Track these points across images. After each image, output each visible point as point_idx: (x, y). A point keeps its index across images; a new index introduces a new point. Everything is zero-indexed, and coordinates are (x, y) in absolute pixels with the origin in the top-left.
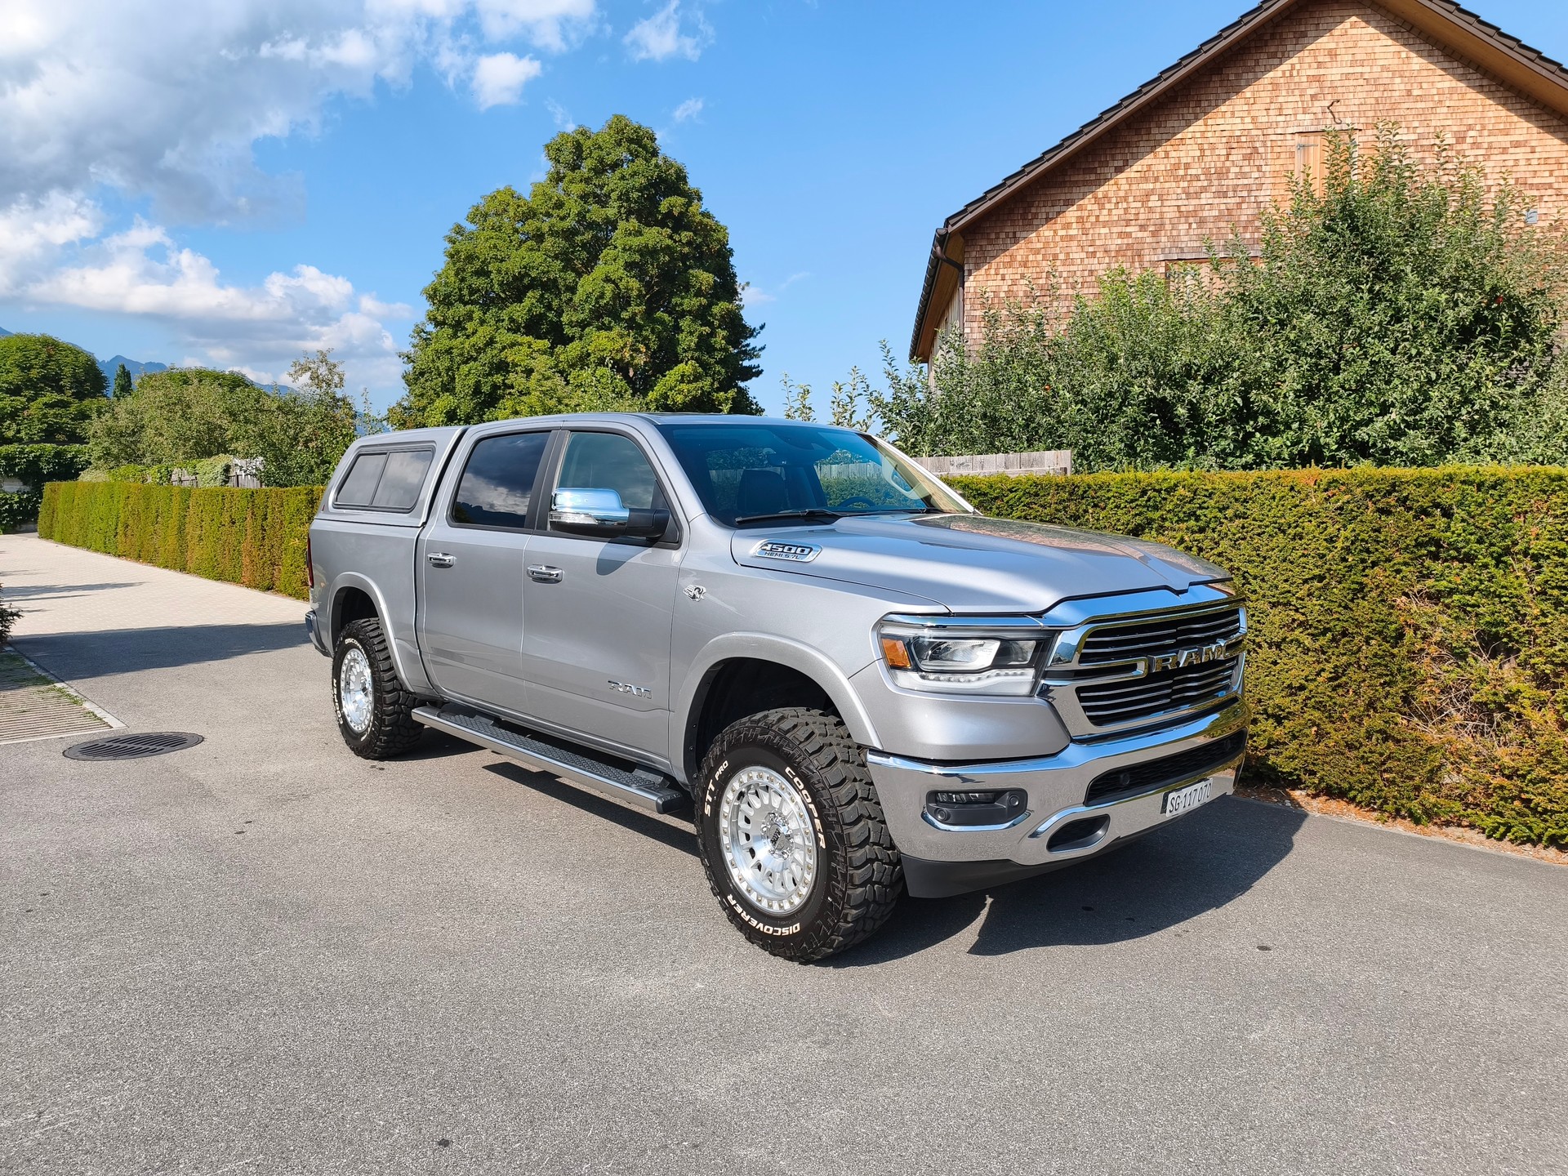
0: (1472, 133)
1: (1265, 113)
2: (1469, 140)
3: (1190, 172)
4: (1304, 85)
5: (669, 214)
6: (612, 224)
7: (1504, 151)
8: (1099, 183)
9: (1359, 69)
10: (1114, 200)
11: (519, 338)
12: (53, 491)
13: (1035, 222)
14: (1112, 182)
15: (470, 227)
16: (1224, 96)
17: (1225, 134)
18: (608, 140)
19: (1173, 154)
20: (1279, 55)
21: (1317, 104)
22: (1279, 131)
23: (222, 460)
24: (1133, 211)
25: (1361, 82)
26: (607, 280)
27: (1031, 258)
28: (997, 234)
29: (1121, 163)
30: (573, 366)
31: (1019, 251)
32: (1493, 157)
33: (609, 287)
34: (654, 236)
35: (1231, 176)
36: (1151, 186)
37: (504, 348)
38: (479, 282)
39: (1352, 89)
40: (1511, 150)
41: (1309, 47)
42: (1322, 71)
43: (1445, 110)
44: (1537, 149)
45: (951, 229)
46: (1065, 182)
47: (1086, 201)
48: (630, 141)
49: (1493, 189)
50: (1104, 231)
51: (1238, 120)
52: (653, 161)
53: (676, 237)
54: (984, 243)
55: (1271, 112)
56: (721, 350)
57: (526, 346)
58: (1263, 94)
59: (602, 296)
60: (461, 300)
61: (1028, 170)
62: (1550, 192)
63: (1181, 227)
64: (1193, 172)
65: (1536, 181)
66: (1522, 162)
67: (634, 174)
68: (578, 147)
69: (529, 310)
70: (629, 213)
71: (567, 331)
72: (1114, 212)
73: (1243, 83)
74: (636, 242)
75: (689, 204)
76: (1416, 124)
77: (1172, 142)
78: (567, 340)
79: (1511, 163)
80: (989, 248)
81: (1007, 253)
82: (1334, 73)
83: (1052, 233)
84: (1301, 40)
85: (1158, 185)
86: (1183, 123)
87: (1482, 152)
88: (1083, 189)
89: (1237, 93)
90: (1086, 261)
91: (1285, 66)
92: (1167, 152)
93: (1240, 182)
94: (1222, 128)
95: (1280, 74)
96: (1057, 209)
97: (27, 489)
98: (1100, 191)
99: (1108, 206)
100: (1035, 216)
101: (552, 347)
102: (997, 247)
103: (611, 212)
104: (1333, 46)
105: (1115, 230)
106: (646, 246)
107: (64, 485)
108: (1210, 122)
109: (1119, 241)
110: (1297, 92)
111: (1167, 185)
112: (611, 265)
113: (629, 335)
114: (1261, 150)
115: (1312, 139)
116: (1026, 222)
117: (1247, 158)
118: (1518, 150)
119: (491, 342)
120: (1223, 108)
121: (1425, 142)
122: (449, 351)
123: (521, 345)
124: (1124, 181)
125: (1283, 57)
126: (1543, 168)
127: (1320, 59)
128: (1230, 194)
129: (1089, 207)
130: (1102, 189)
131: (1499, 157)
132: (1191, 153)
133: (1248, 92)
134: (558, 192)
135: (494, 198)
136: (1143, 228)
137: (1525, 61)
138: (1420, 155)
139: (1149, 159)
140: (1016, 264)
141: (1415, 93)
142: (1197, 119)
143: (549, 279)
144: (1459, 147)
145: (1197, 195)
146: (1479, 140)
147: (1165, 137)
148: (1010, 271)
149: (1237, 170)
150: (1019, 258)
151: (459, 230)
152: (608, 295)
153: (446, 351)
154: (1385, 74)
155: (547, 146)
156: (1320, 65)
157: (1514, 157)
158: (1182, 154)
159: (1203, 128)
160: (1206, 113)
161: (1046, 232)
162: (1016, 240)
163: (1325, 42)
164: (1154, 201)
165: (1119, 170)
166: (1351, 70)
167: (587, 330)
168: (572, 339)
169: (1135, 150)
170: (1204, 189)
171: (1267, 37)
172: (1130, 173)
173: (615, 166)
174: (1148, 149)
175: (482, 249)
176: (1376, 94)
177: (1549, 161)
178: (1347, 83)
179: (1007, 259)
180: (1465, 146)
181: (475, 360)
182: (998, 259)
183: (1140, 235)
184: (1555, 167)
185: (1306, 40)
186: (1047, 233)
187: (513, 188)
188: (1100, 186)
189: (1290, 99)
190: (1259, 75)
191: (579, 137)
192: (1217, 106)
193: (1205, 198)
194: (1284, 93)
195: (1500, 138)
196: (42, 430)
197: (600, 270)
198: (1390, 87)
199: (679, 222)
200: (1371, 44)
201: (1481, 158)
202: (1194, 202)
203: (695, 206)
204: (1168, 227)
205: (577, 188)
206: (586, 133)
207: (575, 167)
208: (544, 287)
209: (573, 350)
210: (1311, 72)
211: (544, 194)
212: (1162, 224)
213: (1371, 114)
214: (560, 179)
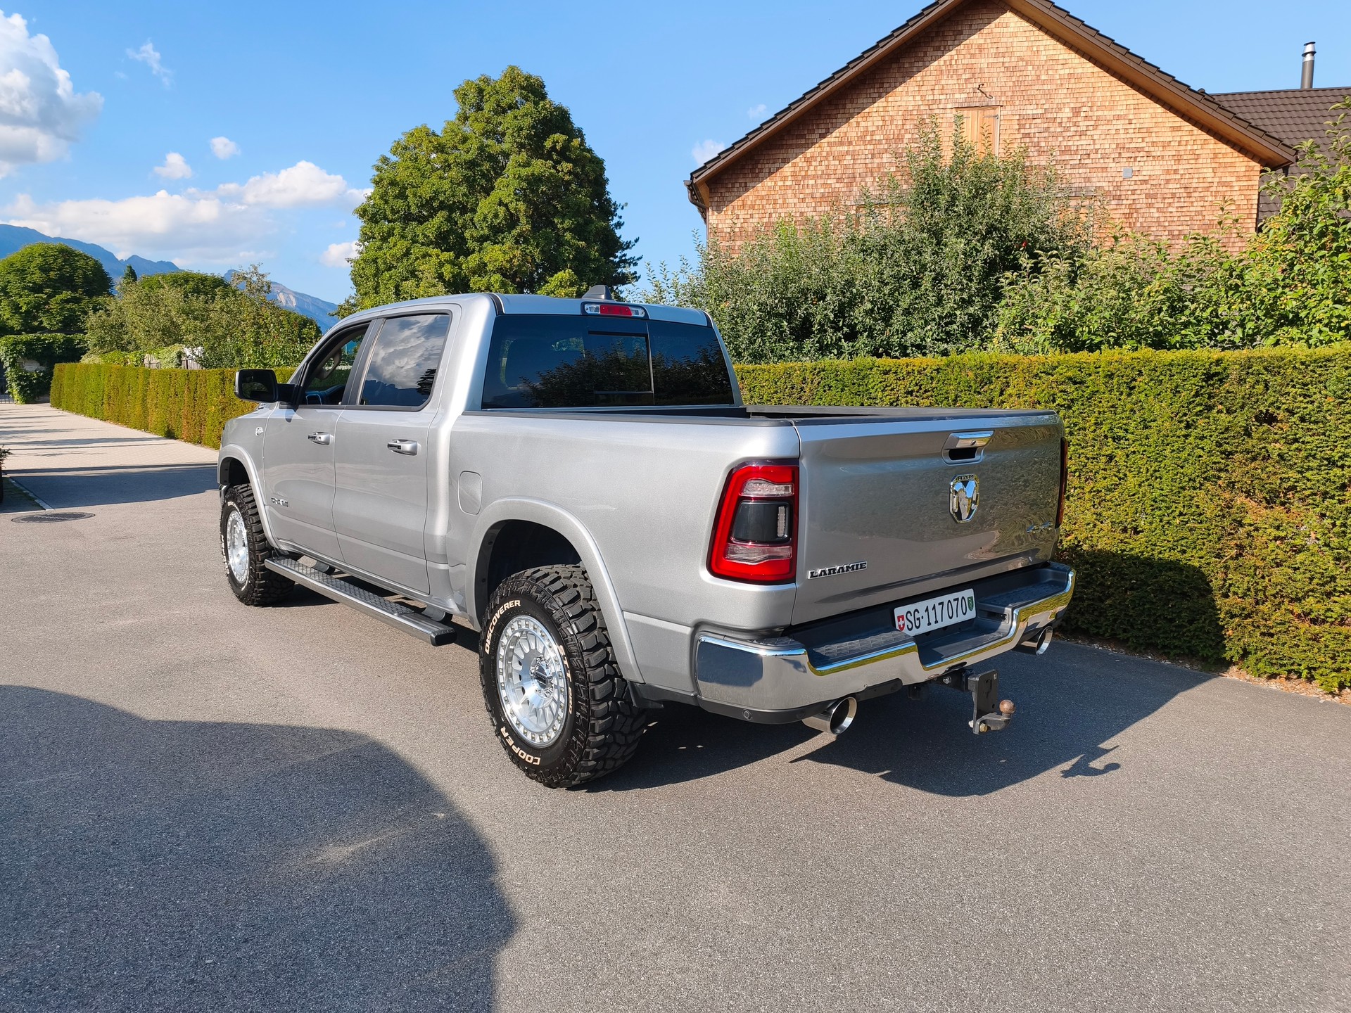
0: (1084, 109)
1: (931, 92)
2: (1083, 114)
3: (875, 137)
4: (961, 71)
5: (553, 148)
6: (506, 155)
7: (1109, 122)
8: (808, 145)
9: (1001, 60)
10: (818, 159)
11: (431, 250)
12: (60, 370)
13: (761, 175)
14: (817, 145)
15: (394, 158)
16: (900, 80)
17: (901, 108)
18: (507, 85)
19: (863, 124)
20: (942, 48)
21: (969, 86)
22: (941, 106)
23: (177, 348)
24: (833, 168)
25: (1002, 69)
26: (501, 203)
27: (758, 202)
28: (733, 184)
29: (824, 131)
30: (474, 273)
31: (749, 196)
32: (1100, 127)
33: (502, 210)
34: (539, 166)
35: (906, 141)
36: (846, 148)
37: (417, 258)
38: (399, 204)
39: (996, 75)
40: (1114, 122)
41: (964, 43)
42: (973, 61)
43: (1065, 91)
44: (1134, 121)
45: (696, 181)
46: (782, 145)
47: (798, 160)
48: (523, 88)
49: (1100, 152)
50: (811, 182)
51: (911, 98)
52: (541, 104)
53: (559, 168)
54: (723, 190)
55: (936, 92)
56: (594, 260)
57: (434, 257)
58: (930, 78)
59: (496, 216)
60: (385, 218)
61: (750, 137)
62: (1141, 154)
63: (867, 180)
64: (877, 138)
65: (1133, 145)
66: (1122, 131)
67: (524, 115)
68: (480, 91)
69: (439, 228)
70: (521, 146)
71: (471, 244)
72: (819, 168)
73: (915, 70)
74: (525, 172)
75: (570, 140)
76: (1043, 102)
77: (862, 114)
78: (468, 253)
79: (1114, 132)
80: (727, 194)
81: (740, 198)
82: (983, 62)
83: (773, 184)
84: (958, 37)
85: (851, 148)
86: (870, 100)
87: (1093, 123)
88: (795, 151)
89: (911, 77)
90: (798, 205)
91: (946, 57)
92: (858, 123)
94: (899, 104)
95: (942, 63)
96: (777, 165)
97: (43, 368)
98: (810, 152)
99: (814, 163)
100: (761, 171)
101: (457, 257)
102: (733, 194)
103: (505, 146)
104: (982, 41)
105: (819, 181)
106: (533, 174)
107: (68, 366)
108: (890, 99)
109: (822, 190)
110: (955, 77)
111: (858, 148)
112: (506, 189)
113: (517, 248)
115: (965, 113)
116: (754, 175)
118: (1119, 122)
119: (407, 253)
120: (900, 89)
121: (1049, 116)
122: (375, 261)
123: (430, 256)
124: (826, 145)
125: (946, 49)
126: (1138, 135)
127: (973, 52)
129: (800, 164)
130: (810, 150)
131: (1104, 127)
132: (876, 124)
133: (918, 77)
134: (467, 129)
135: (412, 134)
136: (839, 180)
137: (1118, 56)
138: (1046, 125)
139: (844, 128)
140: (747, 207)
141: (1043, 77)
142: (880, 97)
143: (454, 203)
144: (1075, 119)
145: (880, 154)
146: (1090, 114)
147: (856, 111)
148: (742, 212)
149: (910, 136)
150: (749, 203)
151: (385, 160)
152: (501, 215)
153: (373, 260)
154: (1021, 64)
155: (455, 92)
156: (973, 56)
157: (1115, 127)
158: (870, 124)
159: (885, 104)
160: (887, 93)
161: (768, 182)
162: (746, 189)
163: (976, 39)
164: (848, 160)
165: (823, 136)
166: (995, 60)
167: (485, 244)
168: (473, 251)
169: (834, 121)
170: (885, 151)
171: (934, 34)
172: (833, 137)
173: (511, 107)
174: (844, 120)
175: (402, 175)
176: (1014, 79)
177: (1142, 131)
178: (992, 70)
179: (740, 203)
180: (1079, 119)
181: (395, 268)
182: (733, 204)
183: (837, 185)
184: (1146, 135)
185: (962, 37)
186: (769, 184)
187: (428, 126)
188: (809, 148)
189: (950, 82)
190: (927, 63)
191: (482, 84)
192: (896, 87)
193: (886, 158)
194: (945, 77)
195: (1106, 113)
196: (60, 322)
197: (494, 195)
198: (1025, 73)
199: (564, 154)
200: (1011, 40)
201: (1091, 128)
202: (877, 161)
203: (576, 142)
204: (858, 180)
205: (479, 127)
206: (486, 81)
207: (479, 108)
208: (451, 209)
209: (473, 260)
210: (966, 62)
211: (453, 131)
212: (855, 178)
213: (1010, 94)
214: (466, 118)
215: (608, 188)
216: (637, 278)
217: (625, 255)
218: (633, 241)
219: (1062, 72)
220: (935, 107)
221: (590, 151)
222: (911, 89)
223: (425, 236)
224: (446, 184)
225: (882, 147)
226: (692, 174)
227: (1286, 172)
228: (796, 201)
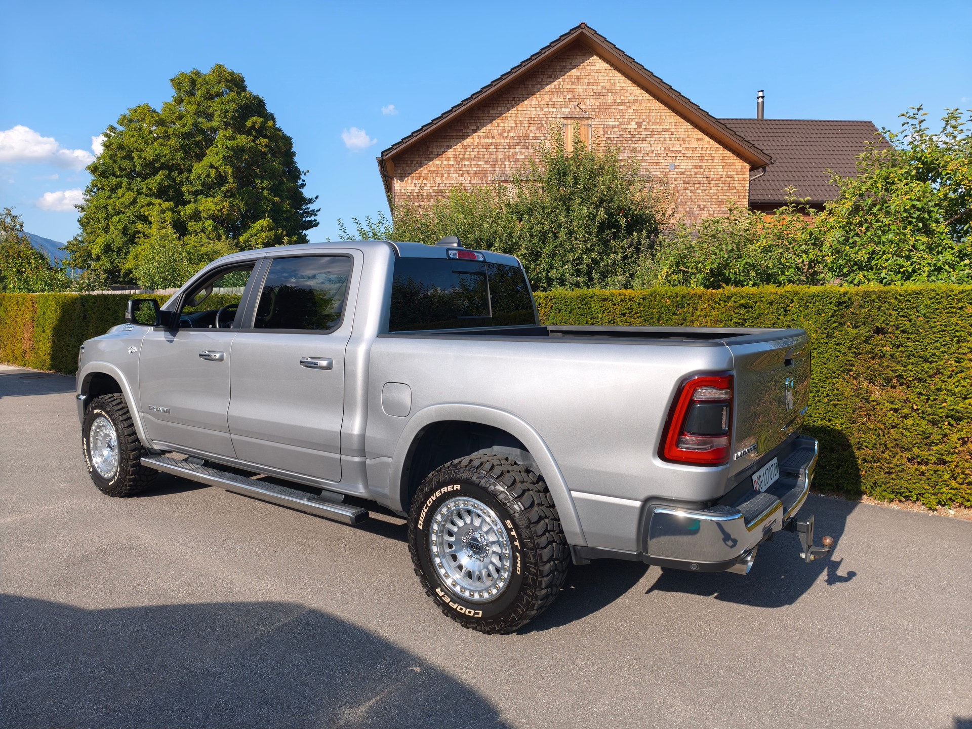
0: (644, 123)
1: (546, 106)
2: (643, 127)
3: (510, 134)
4: (566, 93)
5: (253, 127)
6: (214, 130)
7: (659, 133)
8: (465, 137)
9: (591, 87)
10: (472, 147)
11: (154, 200)
13: (432, 156)
14: (471, 137)
15: (120, 128)
16: (526, 96)
17: (527, 116)
18: (213, 78)
19: (501, 125)
20: (553, 77)
21: (571, 103)
22: (553, 116)
24: (482, 153)
25: (592, 94)
26: (212, 166)
27: (430, 175)
28: (412, 161)
29: (475, 128)
30: (191, 219)
31: (424, 171)
32: (655, 136)
33: (213, 171)
34: (242, 140)
35: (531, 138)
36: (491, 141)
37: (142, 206)
38: (126, 163)
39: (588, 97)
40: (663, 133)
41: (567, 74)
42: (574, 87)
43: (632, 111)
44: (675, 133)
45: (385, 157)
46: (446, 136)
47: (457, 147)
48: (227, 81)
49: (654, 152)
50: (467, 163)
51: (533, 109)
52: (243, 94)
53: (257, 142)
54: (404, 165)
55: (550, 106)
56: (287, 211)
57: (157, 206)
58: (546, 96)
59: (208, 176)
60: (114, 174)
61: (424, 129)
62: (680, 155)
63: (506, 163)
64: (511, 135)
65: (674, 149)
66: (668, 139)
67: (229, 102)
68: (193, 82)
69: (160, 183)
70: (227, 125)
71: (187, 197)
72: (472, 153)
73: (535, 90)
74: (231, 143)
75: (266, 122)
76: (619, 117)
77: (501, 118)
78: (185, 203)
79: (663, 139)
80: (407, 169)
81: (417, 172)
82: (580, 88)
83: (440, 163)
84: (564, 70)
85: (494, 141)
86: (506, 109)
87: (649, 133)
88: (456, 140)
89: (533, 95)
90: (458, 178)
91: (556, 83)
92: (498, 124)
93: (535, 141)
94: (525, 112)
95: (553, 87)
96: (443, 150)
98: (465, 142)
99: (469, 150)
100: (431, 153)
101: (176, 206)
102: (411, 169)
103: (215, 124)
104: (578, 74)
105: (473, 163)
106: (238, 146)
108: (519, 109)
109: (475, 169)
110: (562, 97)
111: (499, 141)
112: (214, 156)
113: (226, 201)
114: (545, 125)
115: (569, 121)
116: (427, 156)
117: (539, 129)
118: (666, 133)
119: (134, 202)
120: (526, 102)
121: (623, 126)
122: (105, 207)
123: (153, 204)
124: (477, 137)
125: (556, 78)
126: (677, 142)
127: (573, 80)
128: (530, 147)
129: (459, 150)
130: (465, 141)
131: (657, 136)
132: (510, 125)
133: (538, 95)
134: (182, 109)
135: (136, 111)
136: (486, 162)
137: (665, 90)
138: (621, 133)
139: (489, 127)
140: (422, 178)
141: (618, 101)
142: (513, 107)
143: (173, 164)
144: (639, 130)
145: (514, 146)
146: (648, 127)
147: (497, 115)
148: (419, 181)
149: (533, 135)
150: (423, 175)
151: (112, 129)
152: (213, 175)
153: (104, 207)
154: (604, 91)
155: (172, 80)
156: (573, 83)
157: (664, 136)
158: (506, 125)
159: (516, 112)
160: (518, 104)
161: (437, 162)
162: (421, 165)
163: (575, 72)
164: (492, 149)
165: (475, 131)
166: (588, 87)
167: (199, 197)
168: (189, 202)
169: (482, 121)
170: (518, 144)
171: (547, 67)
172: (482, 132)
173: (219, 95)
174: (489, 121)
175: (128, 141)
176: (600, 101)
177: (680, 140)
178: (586, 94)
179: (417, 175)
180: (641, 130)
181: (124, 213)
182: (412, 175)
183: (485, 166)
184: (682, 142)
185: (566, 70)
186: (438, 162)
187: (149, 105)
188: (465, 139)
189: (559, 100)
190: (543, 87)
191: (194, 76)
192: (523, 101)
193: (518, 149)
194: (555, 96)
195: (658, 127)
197: (206, 161)
198: (606, 97)
199: (261, 132)
200: (597, 74)
201: (649, 136)
202: (512, 150)
203: (270, 123)
204: (499, 163)
205: (192, 108)
206: (198, 74)
207: (191, 94)
208: (170, 168)
209: (189, 209)
210: (569, 87)
211: (171, 110)
212: (497, 161)
213: (597, 110)
214: (181, 101)
215: (296, 159)
216: (316, 225)
217: (308, 208)
218: (314, 198)
219: (629, 98)
220: (549, 116)
221: (280, 130)
222: (533, 103)
223: (149, 189)
224: (167, 150)
225: (515, 141)
226: (382, 153)
227: (764, 170)
228: (457, 175)
